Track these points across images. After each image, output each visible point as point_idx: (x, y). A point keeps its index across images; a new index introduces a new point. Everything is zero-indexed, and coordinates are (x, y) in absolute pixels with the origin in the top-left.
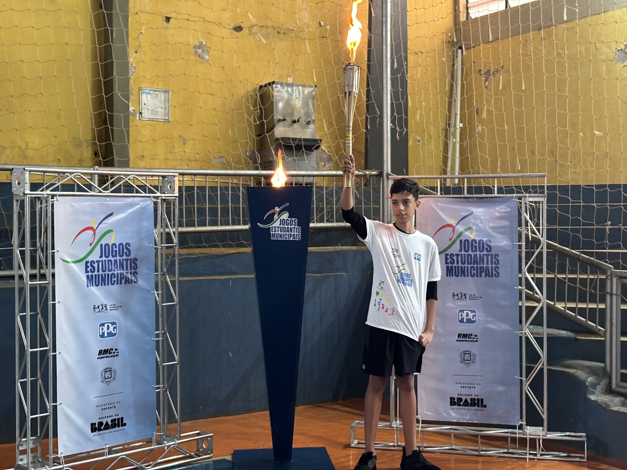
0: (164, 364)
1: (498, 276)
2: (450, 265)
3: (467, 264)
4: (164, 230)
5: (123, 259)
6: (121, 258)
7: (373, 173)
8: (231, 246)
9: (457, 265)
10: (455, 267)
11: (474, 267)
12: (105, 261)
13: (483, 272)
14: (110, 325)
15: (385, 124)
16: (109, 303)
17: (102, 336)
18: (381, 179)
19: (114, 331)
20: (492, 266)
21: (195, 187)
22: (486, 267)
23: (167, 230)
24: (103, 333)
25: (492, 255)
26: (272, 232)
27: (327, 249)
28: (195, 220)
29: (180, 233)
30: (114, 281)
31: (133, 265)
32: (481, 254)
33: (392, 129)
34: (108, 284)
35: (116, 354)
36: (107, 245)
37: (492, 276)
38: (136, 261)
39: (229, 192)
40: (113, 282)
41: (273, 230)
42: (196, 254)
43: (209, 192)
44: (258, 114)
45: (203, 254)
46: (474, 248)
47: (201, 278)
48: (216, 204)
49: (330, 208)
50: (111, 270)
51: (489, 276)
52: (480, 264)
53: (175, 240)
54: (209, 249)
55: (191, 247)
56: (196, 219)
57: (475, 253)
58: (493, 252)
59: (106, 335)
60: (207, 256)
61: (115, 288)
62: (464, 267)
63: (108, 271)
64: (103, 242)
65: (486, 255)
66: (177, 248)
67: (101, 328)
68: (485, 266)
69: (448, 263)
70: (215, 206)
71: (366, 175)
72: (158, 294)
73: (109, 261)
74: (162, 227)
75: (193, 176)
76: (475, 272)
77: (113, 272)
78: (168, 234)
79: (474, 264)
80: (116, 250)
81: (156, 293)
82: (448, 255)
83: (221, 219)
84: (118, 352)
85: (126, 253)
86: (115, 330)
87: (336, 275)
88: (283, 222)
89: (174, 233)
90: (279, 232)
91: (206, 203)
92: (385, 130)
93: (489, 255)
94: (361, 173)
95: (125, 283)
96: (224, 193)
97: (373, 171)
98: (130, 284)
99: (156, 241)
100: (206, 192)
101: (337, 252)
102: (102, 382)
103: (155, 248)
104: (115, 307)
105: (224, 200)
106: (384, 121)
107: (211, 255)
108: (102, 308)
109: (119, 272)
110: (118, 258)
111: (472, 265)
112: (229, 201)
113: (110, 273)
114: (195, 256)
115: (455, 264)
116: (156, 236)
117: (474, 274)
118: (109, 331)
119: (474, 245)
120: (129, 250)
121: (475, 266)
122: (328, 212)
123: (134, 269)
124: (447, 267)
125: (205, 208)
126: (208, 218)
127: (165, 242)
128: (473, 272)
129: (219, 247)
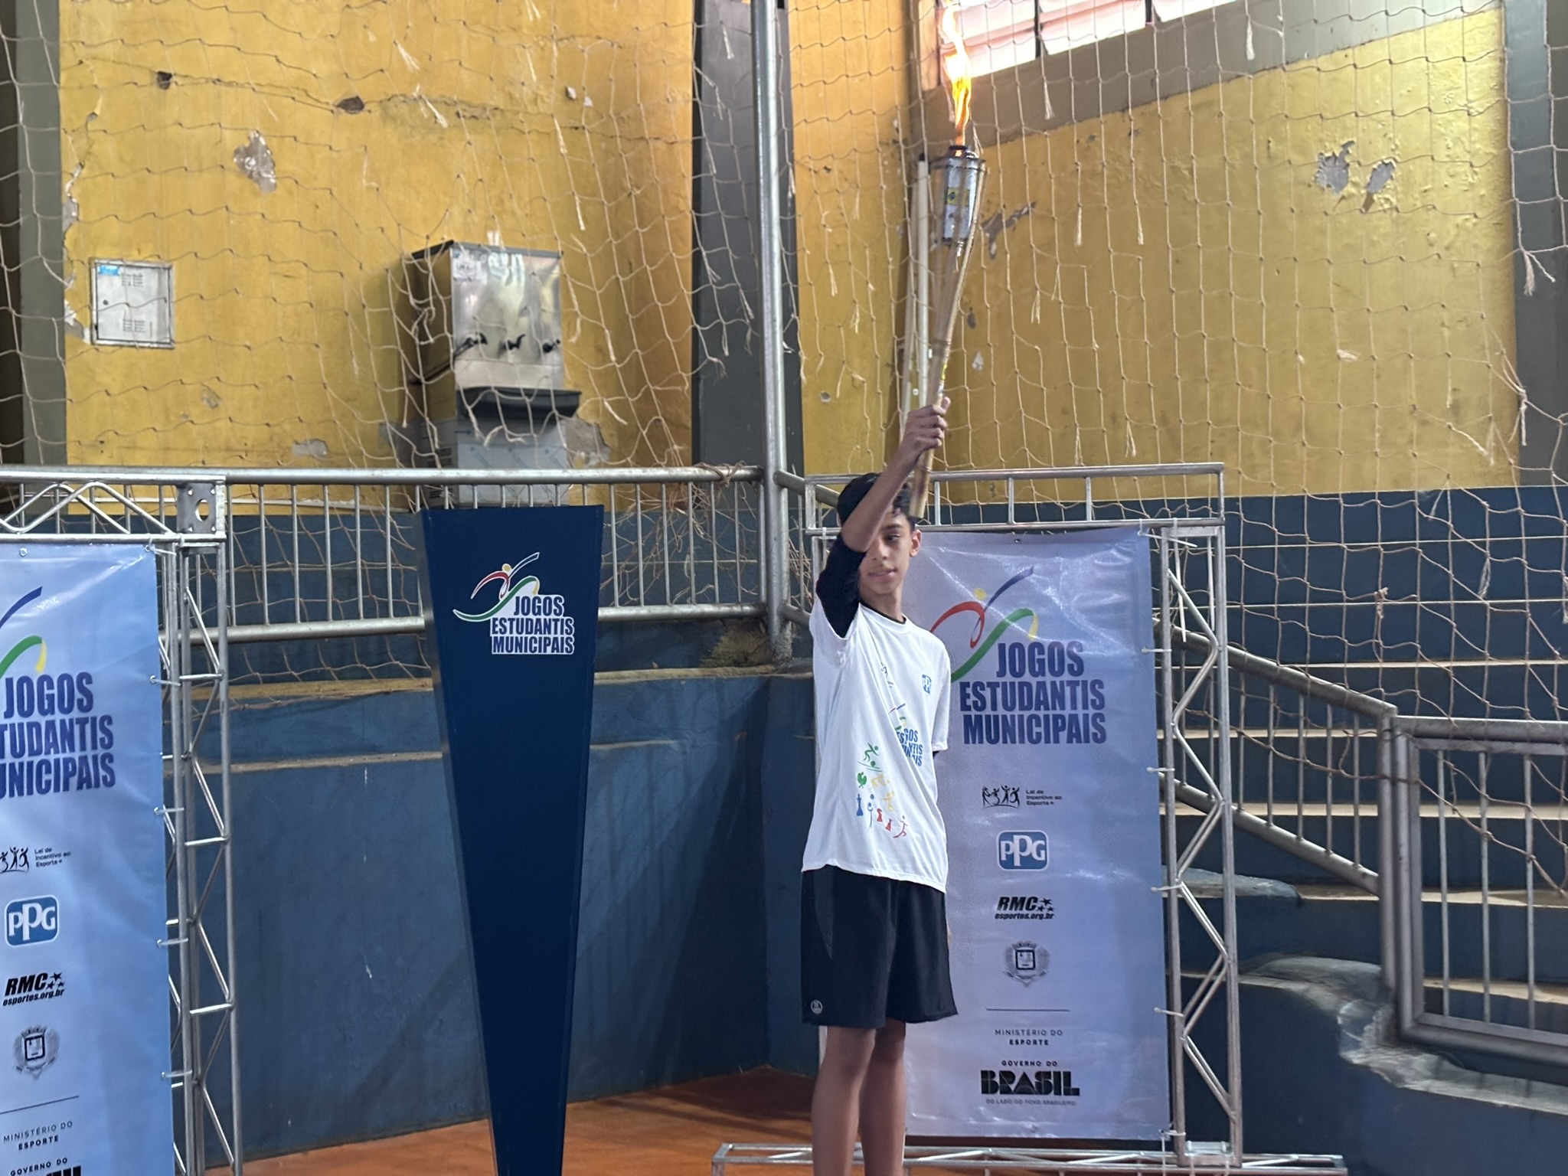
0: (193, 1012)
1: (1103, 740)
2: (973, 713)
3: (1020, 709)
4: (187, 635)
5: (71, 721)
6: (67, 717)
7: (742, 472)
8: (364, 676)
9: (992, 713)
10: (988, 717)
11: (1037, 718)
12: (21, 725)
13: (1063, 729)
14: (38, 907)
15: (768, 343)
16: (34, 846)
17: (17, 939)
18: (762, 487)
19: (49, 923)
20: (1086, 712)
21: (263, 518)
22: (1071, 716)
23: (195, 635)
24: (19, 931)
25: (1085, 683)
26: (495, 632)
27: (623, 678)
28: (262, 605)
29: (233, 643)
30: (48, 783)
31: (100, 735)
32: (1058, 680)
33: (786, 356)
34: (30, 792)
35: (55, 989)
36: (25, 680)
37: (1087, 741)
38: (110, 723)
39: (355, 528)
40: (44, 786)
41: (497, 629)
42: (266, 700)
43: (300, 528)
44: (430, 317)
45: (288, 698)
46: (1037, 666)
47: (284, 766)
48: (319, 560)
49: (628, 567)
50: (39, 753)
51: (1079, 741)
52: (1054, 708)
53: (220, 663)
54: (301, 684)
55: (254, 681)
56: (266, 604)
57: (1040, 679)
58: (1087, 676)
59: (26, 936)
60: (299, 704)
61: (52, 803)
62: (1013, 717)
63: (30, 755)
64: (15, 672)
65: (1070, 683)
66: (223, 685)
67: (12, 916)
68: (1067, 712)
69: (969, 708)
70: (318, 568)
71: (721, 477)
72: (172, 815)
73: (30, 725)
74: (179, 627)
75: (256, 486)
76: (1041, 730)
77: (43, 757)
78: (198, 646)
79: (1038, 709)
80: (53, 695)
81: (166, 811)
82: (968, 684)
83: (333, 602)
84: (61, 984)
85: (80, 701)
86: (53, 920)
87: (649, 746)
88: (523, 605)
89: (215, 644)
90: (515, 634)
91: (293, 561)
92: (768, 358)
93: (1077, 683)
94: (708, 473)
95: (80, 787)
96: (342, 531)
97: (740, 468)
98: (92, 791)
99: (166, 667)
100: (292, 530)
101: (651, 684)
102: (19, 1069)
103: (163, 686)
104: (51, 856)
105: (343, 552)
106: (766, 335)
107: (309, 703)
108: (15, 860)
109: (61, 756)
110: (58, 716)
111: (1033, 712)
112: (355, 554)
113: (36, 760)
114: (266, 706)
115: (988, 711)
116: (166, 653)
117: (1039, 734)
118: (35, 925)
119: (1037, 657)
120: (89, 695)
121: (1041, 713)
122: (623, 578)
123: (104, 746)
124: (967, 719)
125: (289, 576)
126: (298, 599)
127: (189, 670)
128: (1036, 730)
129: (331, 679)
